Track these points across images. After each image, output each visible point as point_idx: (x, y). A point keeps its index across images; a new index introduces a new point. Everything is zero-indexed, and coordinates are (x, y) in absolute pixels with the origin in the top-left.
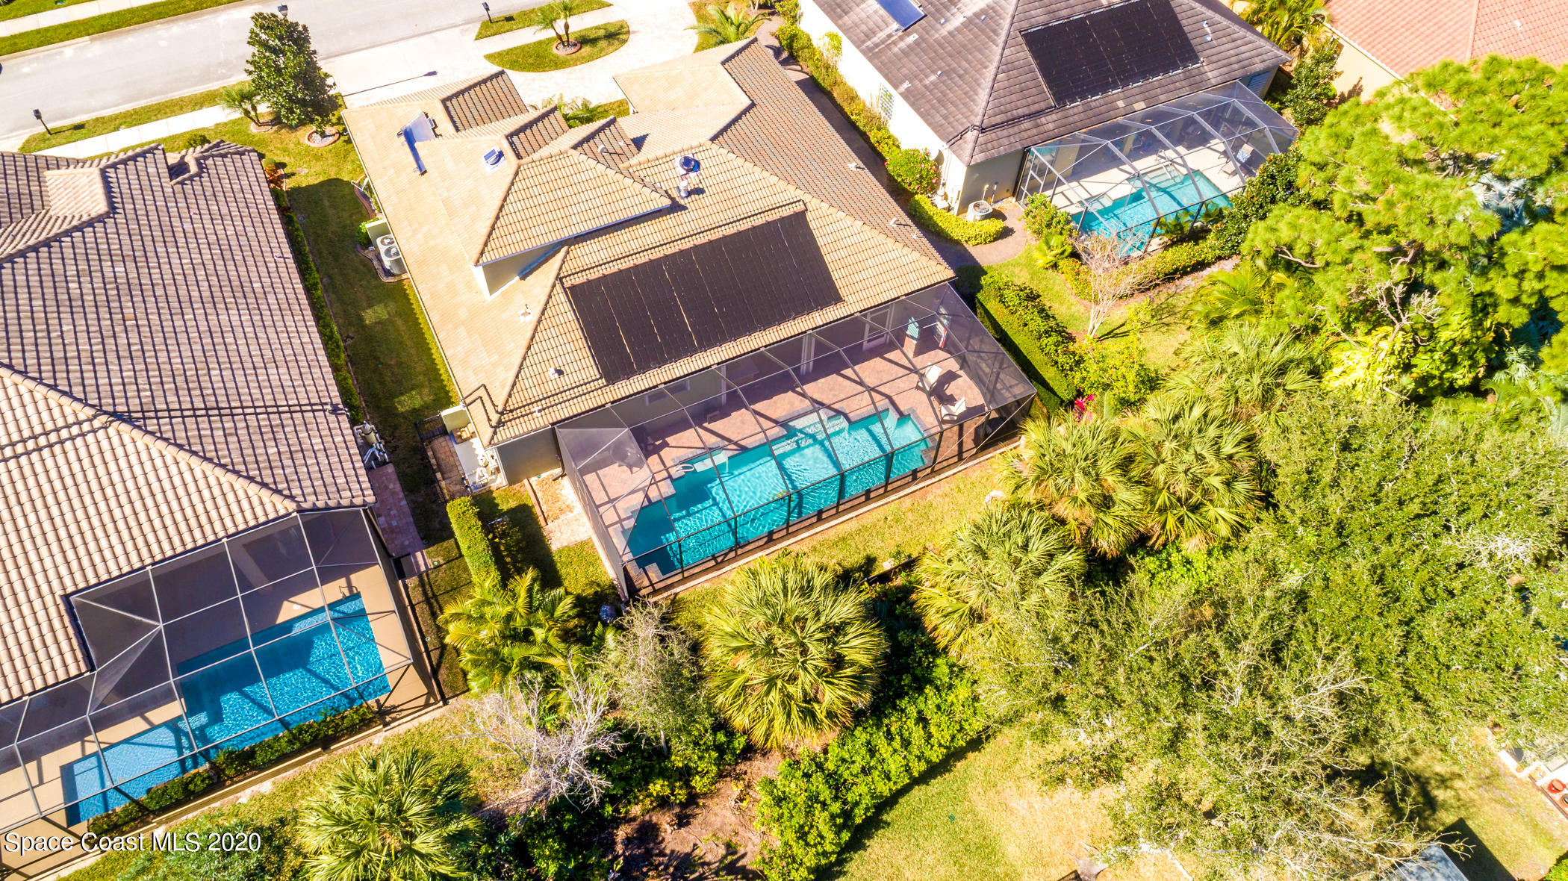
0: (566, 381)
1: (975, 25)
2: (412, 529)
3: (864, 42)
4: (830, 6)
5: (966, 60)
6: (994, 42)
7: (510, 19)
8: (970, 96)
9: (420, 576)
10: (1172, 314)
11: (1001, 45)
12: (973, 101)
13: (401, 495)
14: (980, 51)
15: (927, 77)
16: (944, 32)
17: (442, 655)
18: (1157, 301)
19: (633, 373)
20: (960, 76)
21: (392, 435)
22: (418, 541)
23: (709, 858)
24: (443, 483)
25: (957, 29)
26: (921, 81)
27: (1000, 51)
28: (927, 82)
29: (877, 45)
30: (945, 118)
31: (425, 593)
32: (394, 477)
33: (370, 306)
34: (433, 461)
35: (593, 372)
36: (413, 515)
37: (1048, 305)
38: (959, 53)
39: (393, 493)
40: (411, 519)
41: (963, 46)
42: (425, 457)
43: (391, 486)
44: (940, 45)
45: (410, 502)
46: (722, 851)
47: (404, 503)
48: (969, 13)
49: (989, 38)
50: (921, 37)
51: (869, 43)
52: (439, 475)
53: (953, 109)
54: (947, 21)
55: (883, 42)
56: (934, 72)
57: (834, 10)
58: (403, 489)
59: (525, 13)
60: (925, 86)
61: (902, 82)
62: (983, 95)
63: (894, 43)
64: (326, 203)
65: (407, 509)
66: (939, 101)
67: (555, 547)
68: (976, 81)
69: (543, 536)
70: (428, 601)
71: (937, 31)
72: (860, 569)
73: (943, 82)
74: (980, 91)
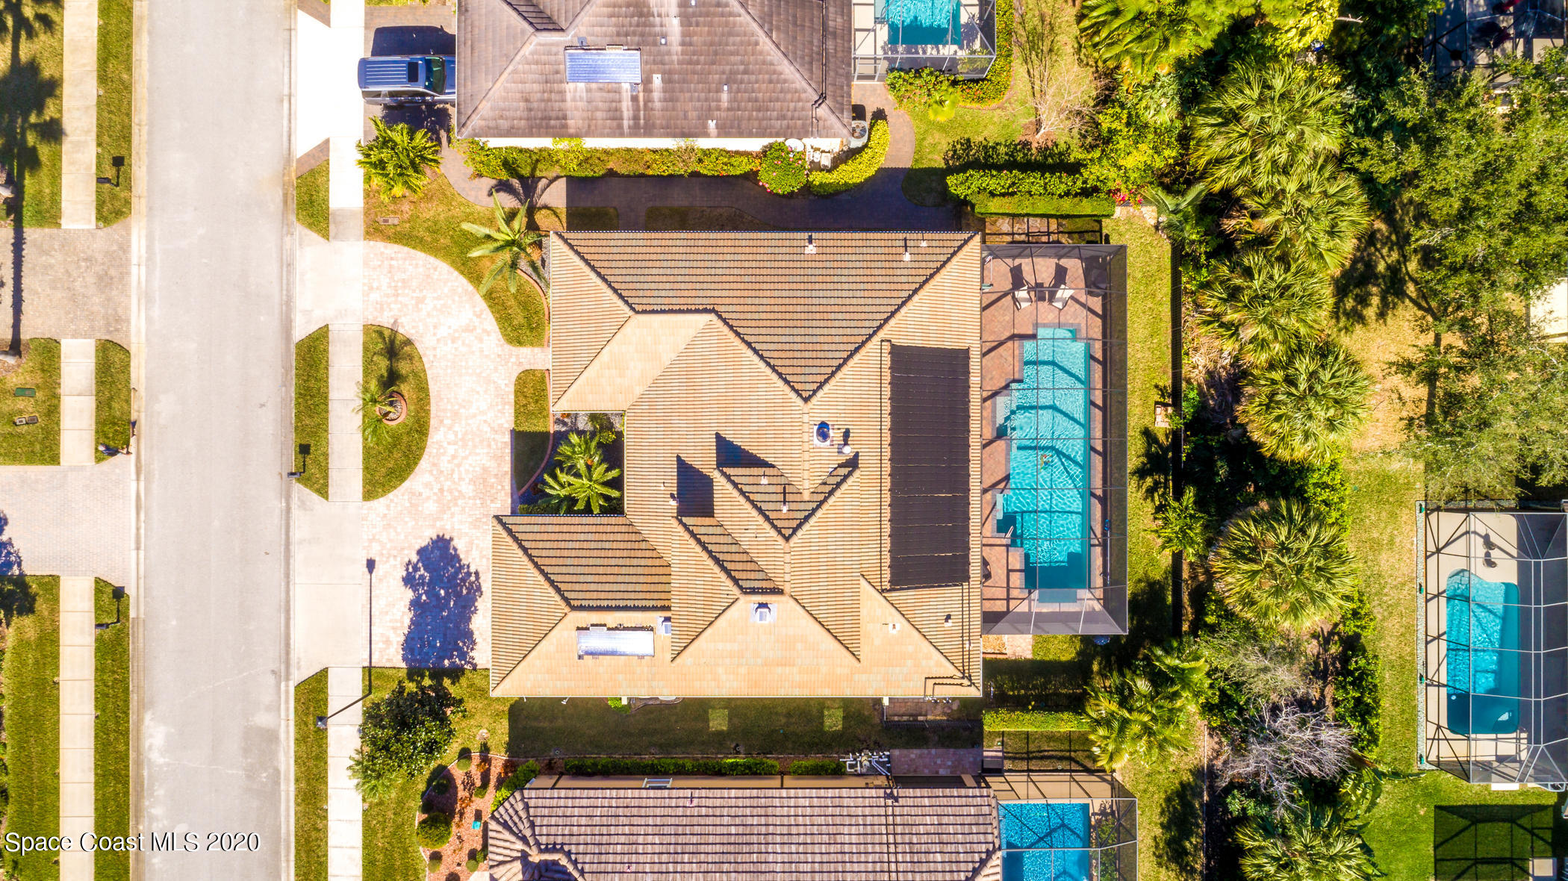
0: (956, 614)
1: (694, 15)
2: (962, 752)
3: (620, 127)
4: (539, 127)
5: (732, 54)
6: (731, 14)
7: (304, 450)
8: (775, 79)
9: (1005, 758)
10: (1041, 37)
11: (742, 11)
12: (785, 81)
13: (925, 751)
14: (730, 34)
15: (719, 100)
16: (676, 48)
17: (1077, 762)
18: (1023, 40)
19: (967, 556)
20: (745, 72)
21: (862, 742)
22: (975, 751)
23: (1315, 652)
24: (930, 717)
25: (684, 35)
26: (718, 109)
27: (748, 18)
28: (725, 104)
29: (636, 118)
30: (784, 117)
31: (1022, 759)
32: (905, 752)
33: (707, 721)
34: (905, 718)
35: (957, 590)
36: (948, 747)
37: (981, 139)
38: (716, 53)
39: (921, 756)
40: (952, 751)
41: (712, 44)
42: (898, 724)
43: (913, 756)
44: (690, 63)
45: (935, 746)
46: (1315, 642)
47: (933, 751)
48: (674, 9)
49: (722, 15)
50: (663, 73)
51: (626, 123)
52: (920, 718)
53: (778, 105)
54: (664, 36)
55: (637, 109)
56: (719, 91)
57: (548, 127)
58: (919, 747)
59: (299, 429)
60: (729, 109)
61: (705, 126)
62: (789, 71)
63: (648, 101)
64: (546, 724)
65: (941, 751)
66: (759, 110)
67: (1029, 656)
68: (764, 63)
69: (1015, 661)
70: (1029, 759)
71: (669, 53)
72: (1150, 445)
73: (738, 91)
74: (779, 68)
